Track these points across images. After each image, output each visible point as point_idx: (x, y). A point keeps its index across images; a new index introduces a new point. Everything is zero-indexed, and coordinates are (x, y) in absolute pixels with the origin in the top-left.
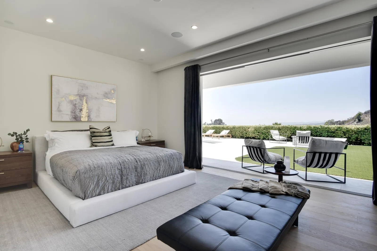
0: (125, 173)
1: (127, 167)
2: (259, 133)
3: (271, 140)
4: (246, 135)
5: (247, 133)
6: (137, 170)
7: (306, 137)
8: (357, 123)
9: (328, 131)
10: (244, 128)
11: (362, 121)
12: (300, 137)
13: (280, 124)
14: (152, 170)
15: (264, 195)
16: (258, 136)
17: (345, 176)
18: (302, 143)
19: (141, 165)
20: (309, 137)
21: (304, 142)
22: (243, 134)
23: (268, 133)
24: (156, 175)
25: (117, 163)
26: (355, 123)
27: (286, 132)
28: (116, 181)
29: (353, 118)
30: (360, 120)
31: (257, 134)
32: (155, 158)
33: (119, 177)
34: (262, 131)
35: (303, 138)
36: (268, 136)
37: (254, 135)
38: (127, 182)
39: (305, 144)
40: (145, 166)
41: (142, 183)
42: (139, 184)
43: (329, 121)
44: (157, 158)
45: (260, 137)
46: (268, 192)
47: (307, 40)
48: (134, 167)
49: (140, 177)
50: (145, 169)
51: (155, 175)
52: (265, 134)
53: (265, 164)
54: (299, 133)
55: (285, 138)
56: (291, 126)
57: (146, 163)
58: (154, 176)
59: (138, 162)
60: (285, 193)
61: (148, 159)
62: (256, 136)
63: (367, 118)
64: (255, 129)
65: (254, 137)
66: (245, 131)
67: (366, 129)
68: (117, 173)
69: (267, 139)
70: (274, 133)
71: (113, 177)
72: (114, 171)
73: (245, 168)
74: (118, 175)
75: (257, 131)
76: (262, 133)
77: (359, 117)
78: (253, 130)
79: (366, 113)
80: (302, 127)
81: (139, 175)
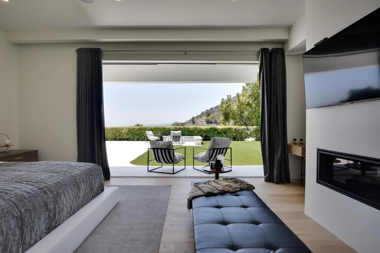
0: (29, 220)
1: (31, 208)
2: (133, 135)
3: (147, 140)
4: (119, 137)
5: (120, 135)
6: (48, 208)
7: (178, 136)
8: (192, 124)
9: (189, 131)
10: (117, 130)
11: (195, 123)
12: (173, 136)
13: (141, 126)
14: (70, 200)
15: (226, 196)
16: (132, 137)
17: (231, 165)
18: (175, 141)
19: (54, 197)
20: (180, 136)
21: (176, 141)
22: (116, 136)
23: (141, 134)
24: (75, 206)
25: (10, 206)
26: (191, 124)
27: (158, 133)
28: (10, 244)
29: (190, 121)
30: (194, 123)
31: (131, 135)
32: (70, 179)
33: (18, 232)
34: (136, 133)
35: (176, 137)
36: (142, 137)
37: (127, 137)
38: (31, 235)
39: (177, 142)
40: (59, 196)
41: (55, 228)
42: (51, 231)
43: (175, 123)
44: (74, 179)
45: (134, 138)
46: (228, 192)
47: (219, 53)
48: (42, 204)
49: (52, 219)
50: (61, 203)
51: (73, 207)
52: (139, 135)
53: (174, 164)
54: (173, 133)
55: (159, 138)
56: (161, 127)
57: (60, 191)
58: (71, 209)
59: (48, 192)
60: (240, 189)
61: (63, 183)
62: (130, 137)
63: (197, 121)
64: (129, 130)
65: (128, 139)
66: (118, 133)
67: (211, 129)
68: (13, 226)
69: (140, 140)
70: (149, 134)
71: (5, 238)
72: (6, 224)
73: (150, 171)
74: (15, 230)
75: (131, 132)
76: (136, 134)
77: (193, 120)
78: (127, 131)
79: (197, 117)
80: (170, 128)
81: (51, 215)
